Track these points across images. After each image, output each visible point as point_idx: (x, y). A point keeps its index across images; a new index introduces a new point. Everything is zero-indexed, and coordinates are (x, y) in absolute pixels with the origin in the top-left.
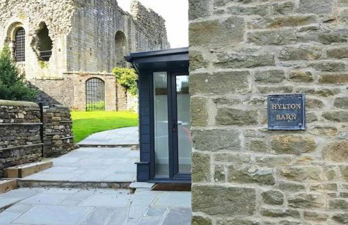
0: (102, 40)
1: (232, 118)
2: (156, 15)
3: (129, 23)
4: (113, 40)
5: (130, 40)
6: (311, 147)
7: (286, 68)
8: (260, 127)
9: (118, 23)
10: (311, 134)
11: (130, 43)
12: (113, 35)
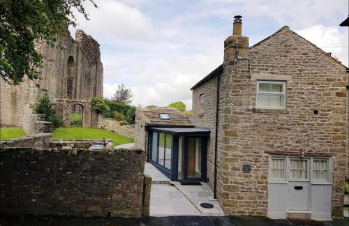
0: (60, 64)
1: (234, 169)
2: (94, 41)
3: (78, 50)
4: (66, 63)
5: (77, 63)
6: (251, 176)
7: (247, 158)
8: (241, 171)
9: (70, 50)
10: (251, 173)
11: (77, 65)
12: (67, 59)
